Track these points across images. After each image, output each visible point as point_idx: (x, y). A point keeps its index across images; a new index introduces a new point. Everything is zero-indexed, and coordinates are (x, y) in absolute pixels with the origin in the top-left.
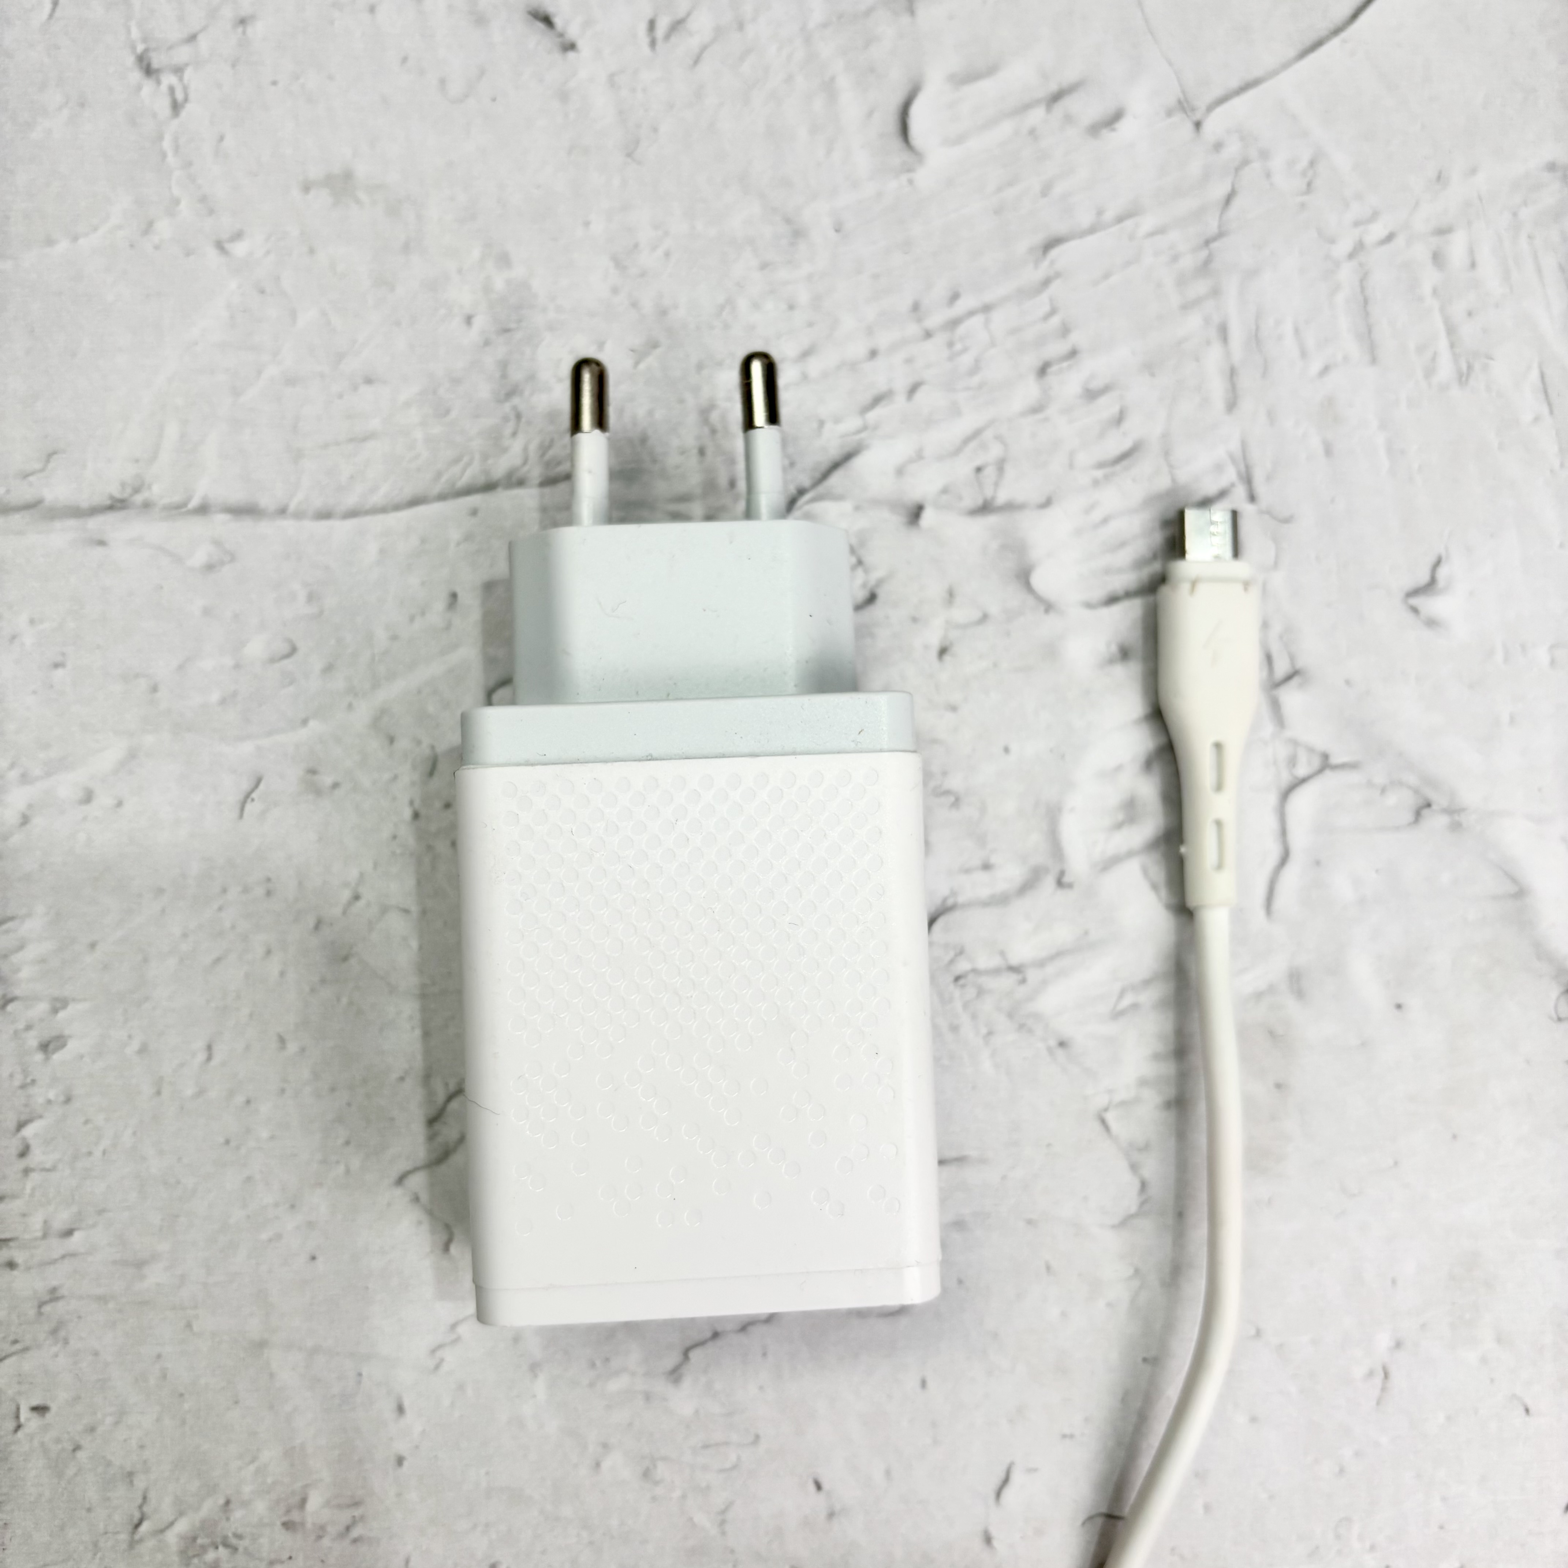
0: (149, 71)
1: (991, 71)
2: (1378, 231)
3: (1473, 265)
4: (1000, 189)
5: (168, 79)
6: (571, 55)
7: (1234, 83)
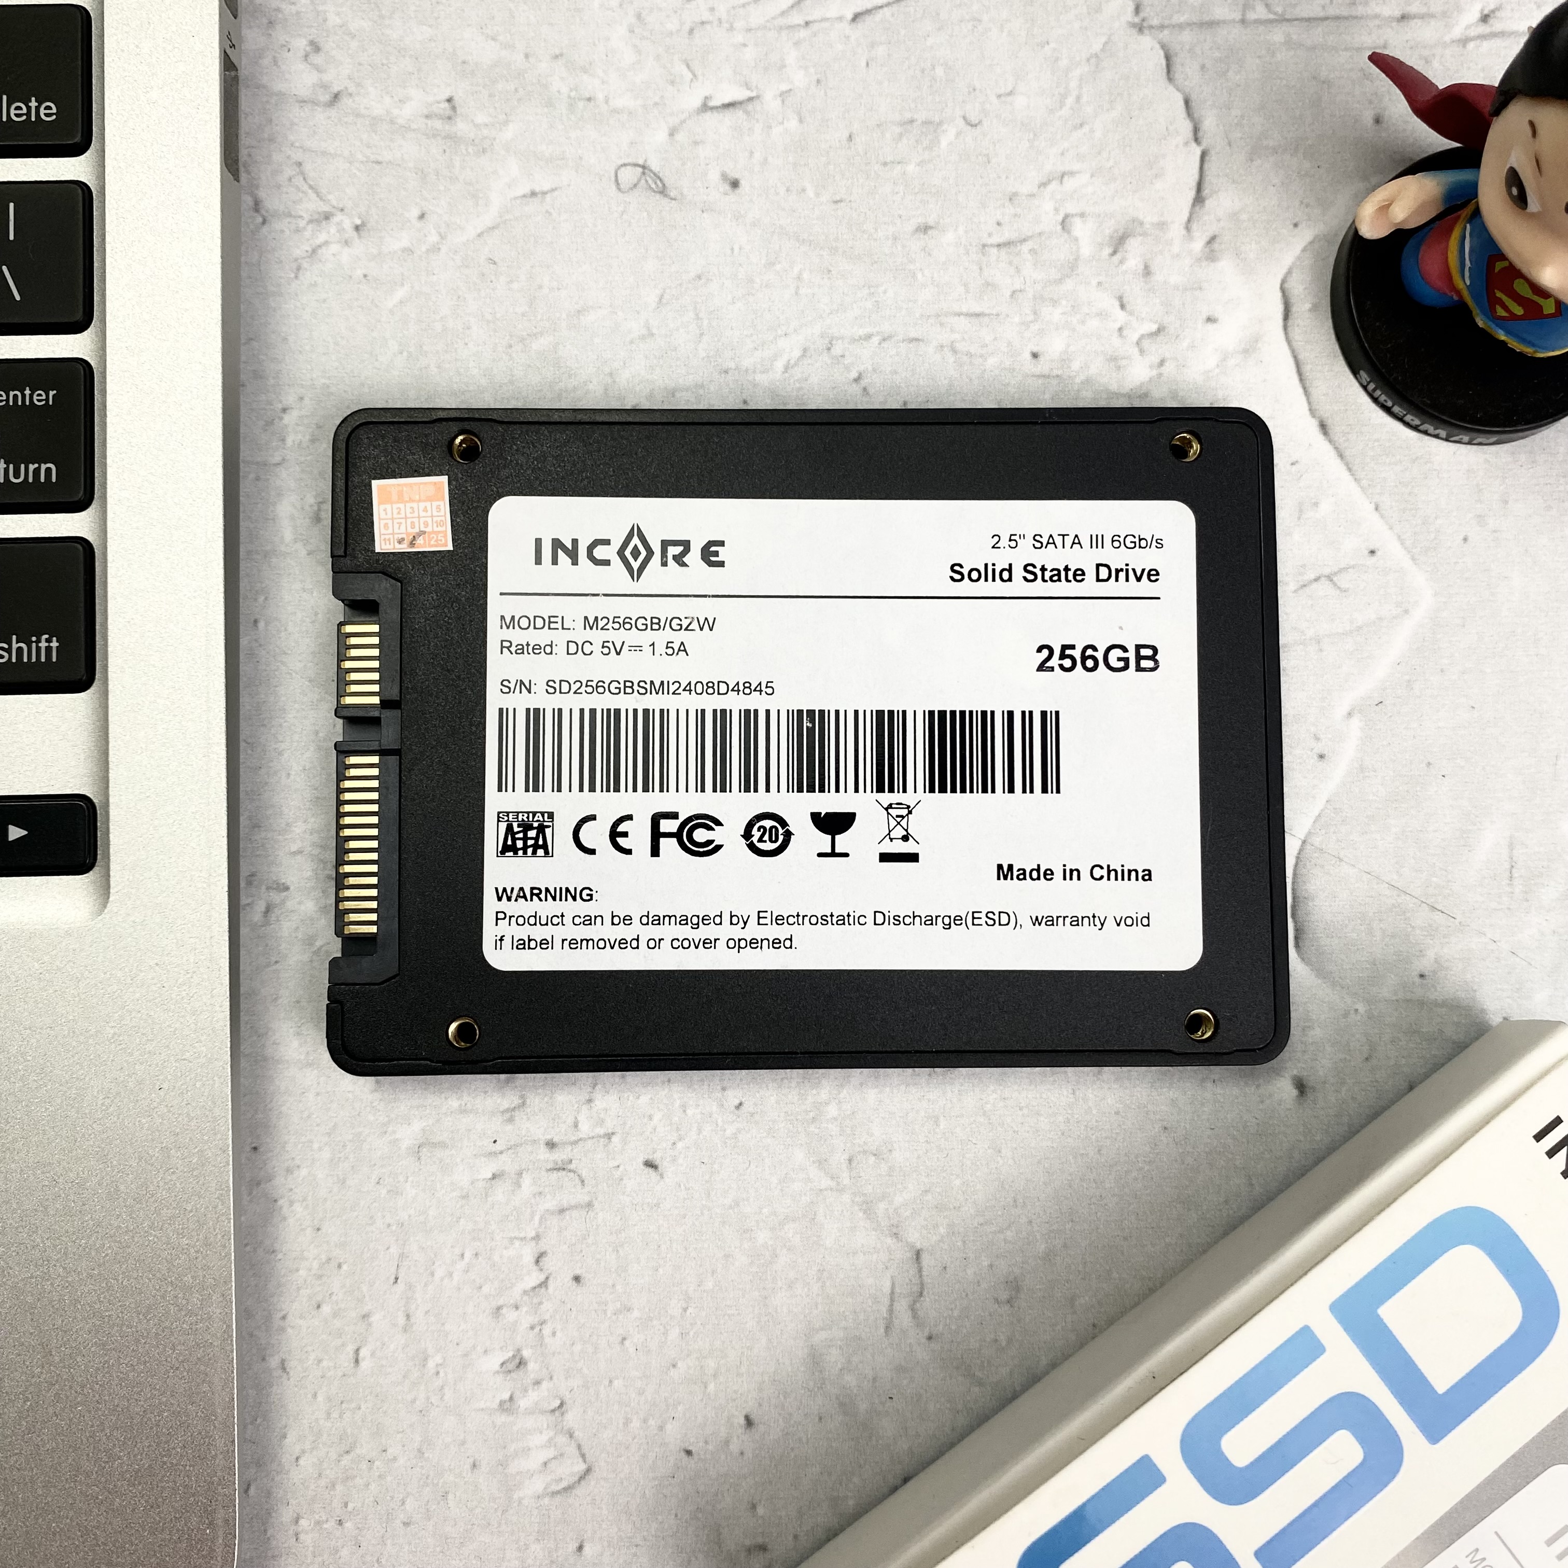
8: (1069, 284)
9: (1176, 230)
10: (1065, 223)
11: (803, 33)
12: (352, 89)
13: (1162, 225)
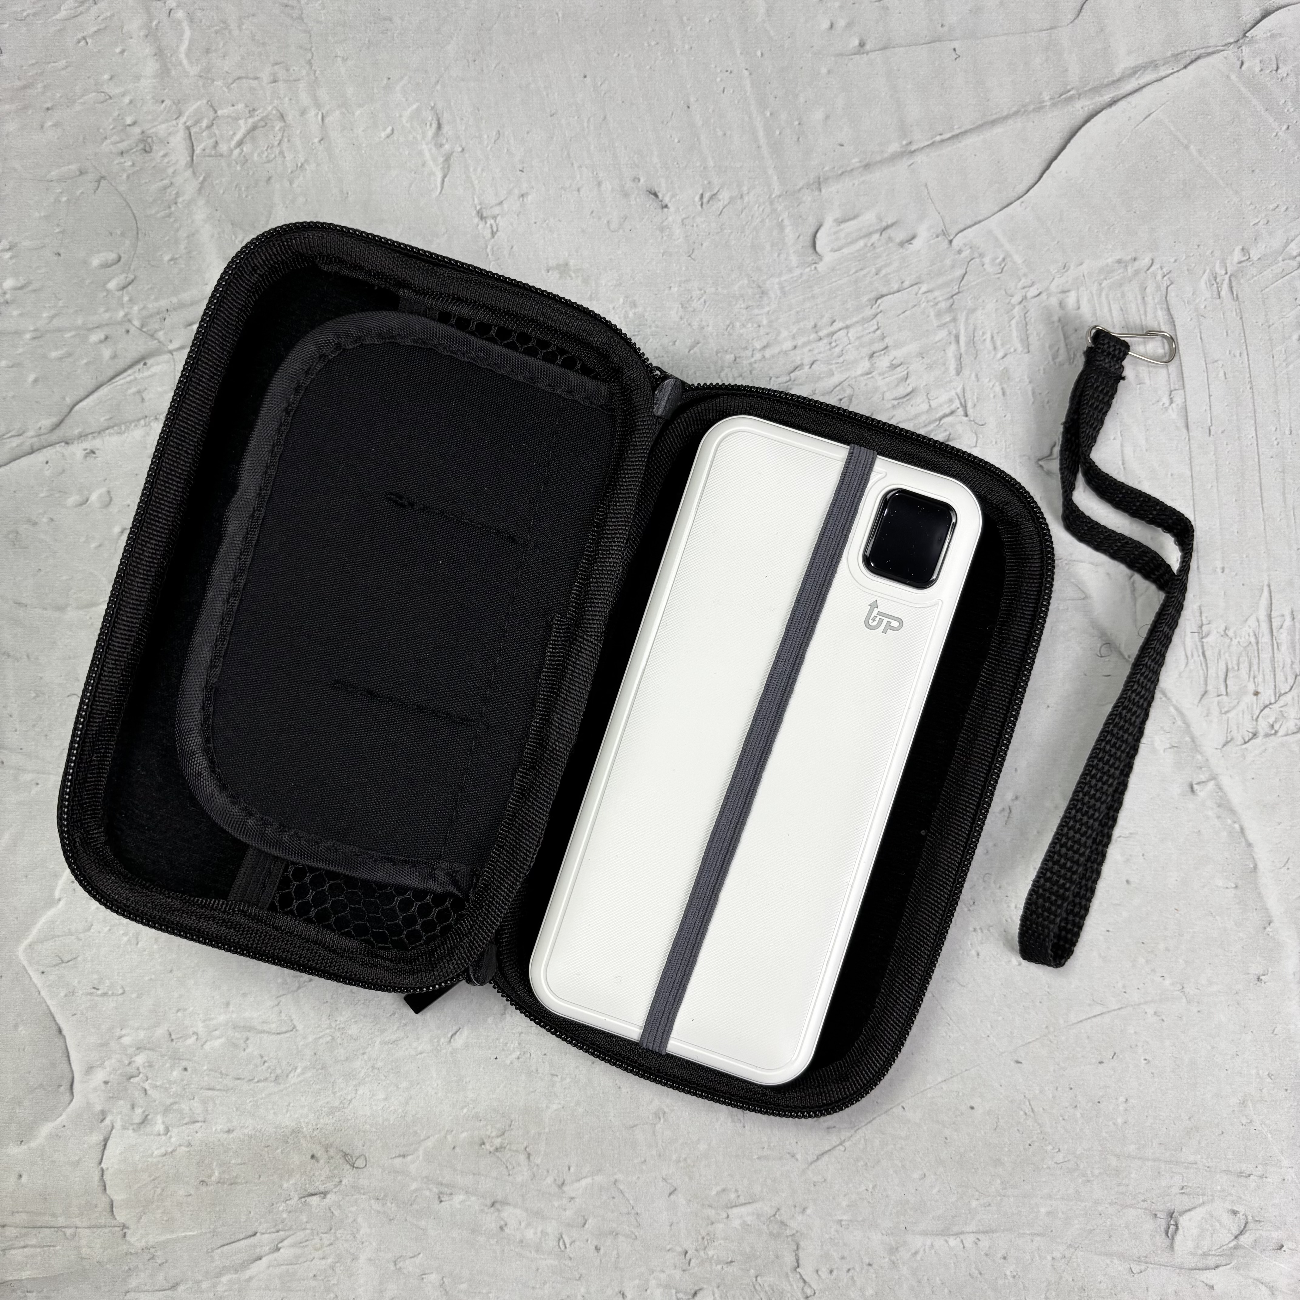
0: (482, 218)
1: (855, 217)
2: (1032, 292)
3: (1079, 308)
4: (856, 272)
5: (490, 221)
6: (666, 210)
7: (969, 223)
8: (169, 1101)
9: (118, 1125)
10: (167, 1130)
11: (280, 1227)
12: (486, 1209)
13: (124, 1128)
